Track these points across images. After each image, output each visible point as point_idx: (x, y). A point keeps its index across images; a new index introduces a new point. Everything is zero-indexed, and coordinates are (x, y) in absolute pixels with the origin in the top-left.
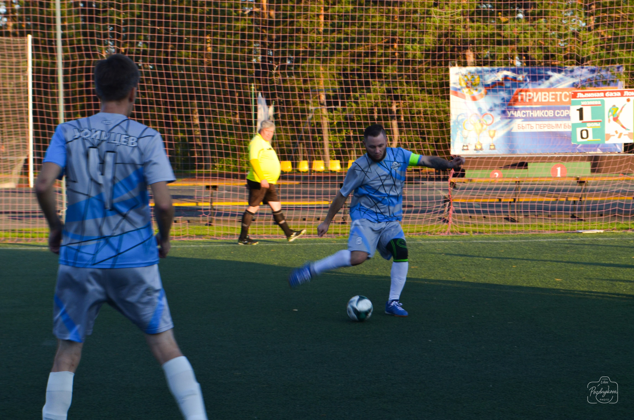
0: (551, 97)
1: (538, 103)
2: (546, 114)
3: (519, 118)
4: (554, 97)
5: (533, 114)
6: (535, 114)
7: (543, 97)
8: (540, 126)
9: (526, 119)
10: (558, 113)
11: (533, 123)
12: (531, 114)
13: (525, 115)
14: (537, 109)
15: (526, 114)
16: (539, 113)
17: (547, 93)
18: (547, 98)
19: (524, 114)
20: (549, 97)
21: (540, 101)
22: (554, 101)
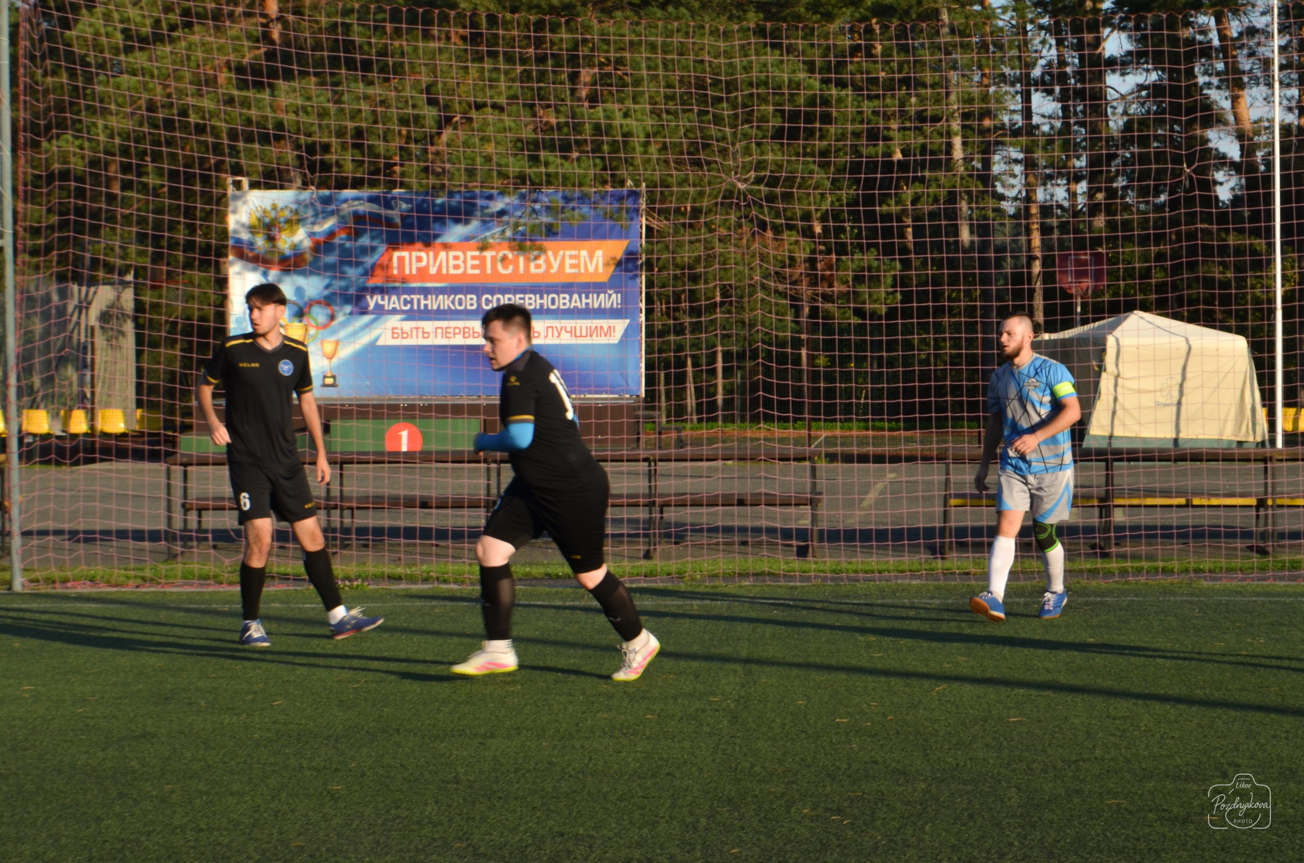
0: (470, 262)
1: (439, 276)
2: (460, 304)
3: (394, 311)
4: (477, 262)
5: (429, 302)
6: (432, 303)
7: (452, 262)
8: (446, 333)
9: (412, 315)
10: (487, 300)
11: (428, 325)
12: (423, 302)
13: (409, 307)
14: (439, 291)
15: (411, 302)
16: (444, 302)
17: (460, 254)
18: (462, 265)
19: (406, 302)
20: (465, 262)
21: (444, 271)
22: (477, 272)
